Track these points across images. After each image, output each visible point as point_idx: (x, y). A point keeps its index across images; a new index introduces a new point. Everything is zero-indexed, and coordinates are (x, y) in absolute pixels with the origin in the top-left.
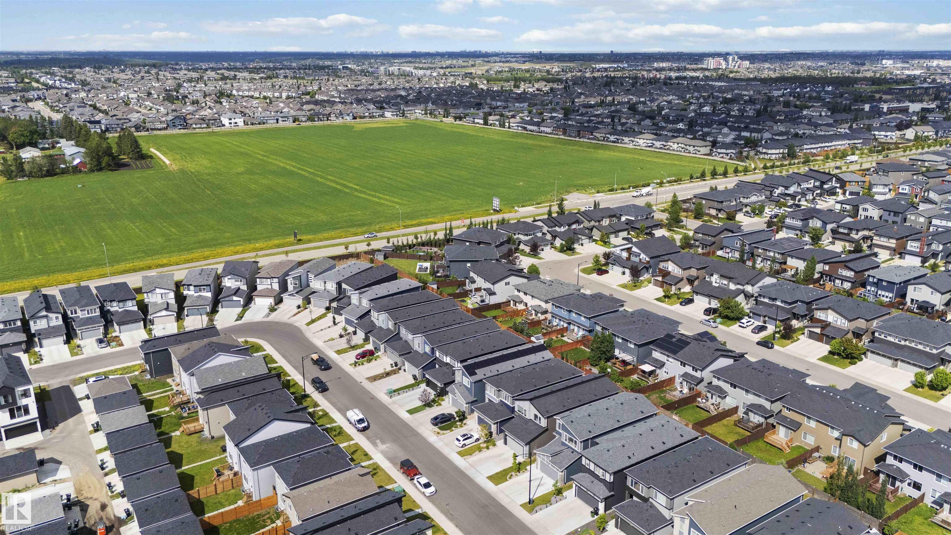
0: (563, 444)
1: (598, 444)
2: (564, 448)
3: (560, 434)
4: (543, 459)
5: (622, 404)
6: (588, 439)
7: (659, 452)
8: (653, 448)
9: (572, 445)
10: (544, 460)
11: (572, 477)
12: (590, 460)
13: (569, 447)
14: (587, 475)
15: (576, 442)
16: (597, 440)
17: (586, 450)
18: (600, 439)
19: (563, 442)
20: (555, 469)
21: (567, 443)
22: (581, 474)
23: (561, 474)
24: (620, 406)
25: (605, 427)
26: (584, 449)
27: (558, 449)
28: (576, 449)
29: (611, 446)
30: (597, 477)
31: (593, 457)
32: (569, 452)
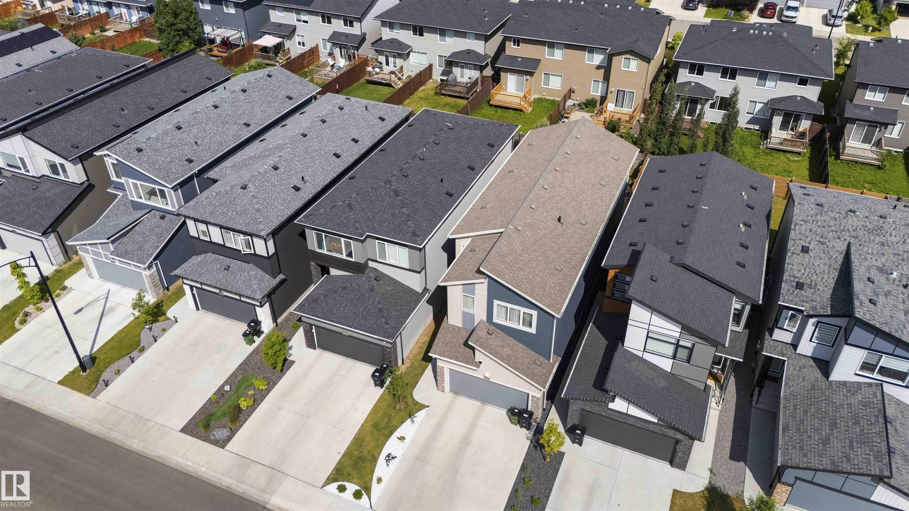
0: (137, 206)
1: (215, 181)
2: (139, 214)
3: (121, 187)
4: (95, 253)
5: (244, 91)
6: (190, 179)
7: (351, 160)
8: (338, 156)
9: (157, 203)
10: (98, 254)
11: (177, 272)
12: (206, 223)
13: (153, 209)
14: (210, 256)
15: (163, 194)
16: (212, 174)
17: (192, 203)
18: (217, 169)
19: (133, 202)
20: (132, 266)
21: (143, 201)
22: (196, 260)
23: (148, 273)
24: (242, 96)
25: (221, 144)
26: (187, 200)
27: (125, 221)
28: (169, 208)
29: (246, 177)
30: (234, 254)
31: (212, 213)
32: (154, 219)
